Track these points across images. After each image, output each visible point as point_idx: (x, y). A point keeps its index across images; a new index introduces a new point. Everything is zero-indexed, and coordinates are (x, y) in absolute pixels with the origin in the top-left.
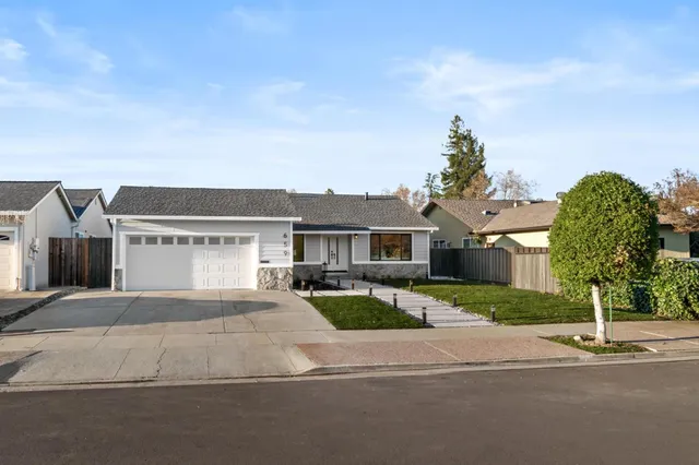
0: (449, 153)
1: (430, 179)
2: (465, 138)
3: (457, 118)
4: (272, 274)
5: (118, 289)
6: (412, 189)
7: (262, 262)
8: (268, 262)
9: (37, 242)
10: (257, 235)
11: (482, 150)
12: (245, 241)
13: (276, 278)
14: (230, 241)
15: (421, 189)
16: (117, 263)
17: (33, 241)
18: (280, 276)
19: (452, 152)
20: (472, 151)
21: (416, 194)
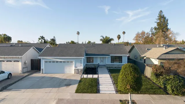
0: (157, 22)
1: (152, 29)
2: (162, 17)
3: (161, 11)
4: (78, 70)
5: (42, 73)
6: (146, 32)
7: (75, 67)
8: (77, 67)
9: (26, 62)
10: (74, 61)
11: (167, 20)
12: (72, 62)
13: (79, 71)
14: (68, 62)
15: (149, 32)
16: (42, 67)
17: (25, 61)
18: (80, 71)
19: (158, 21)
20: (164, 21)
21: (147, 33)
